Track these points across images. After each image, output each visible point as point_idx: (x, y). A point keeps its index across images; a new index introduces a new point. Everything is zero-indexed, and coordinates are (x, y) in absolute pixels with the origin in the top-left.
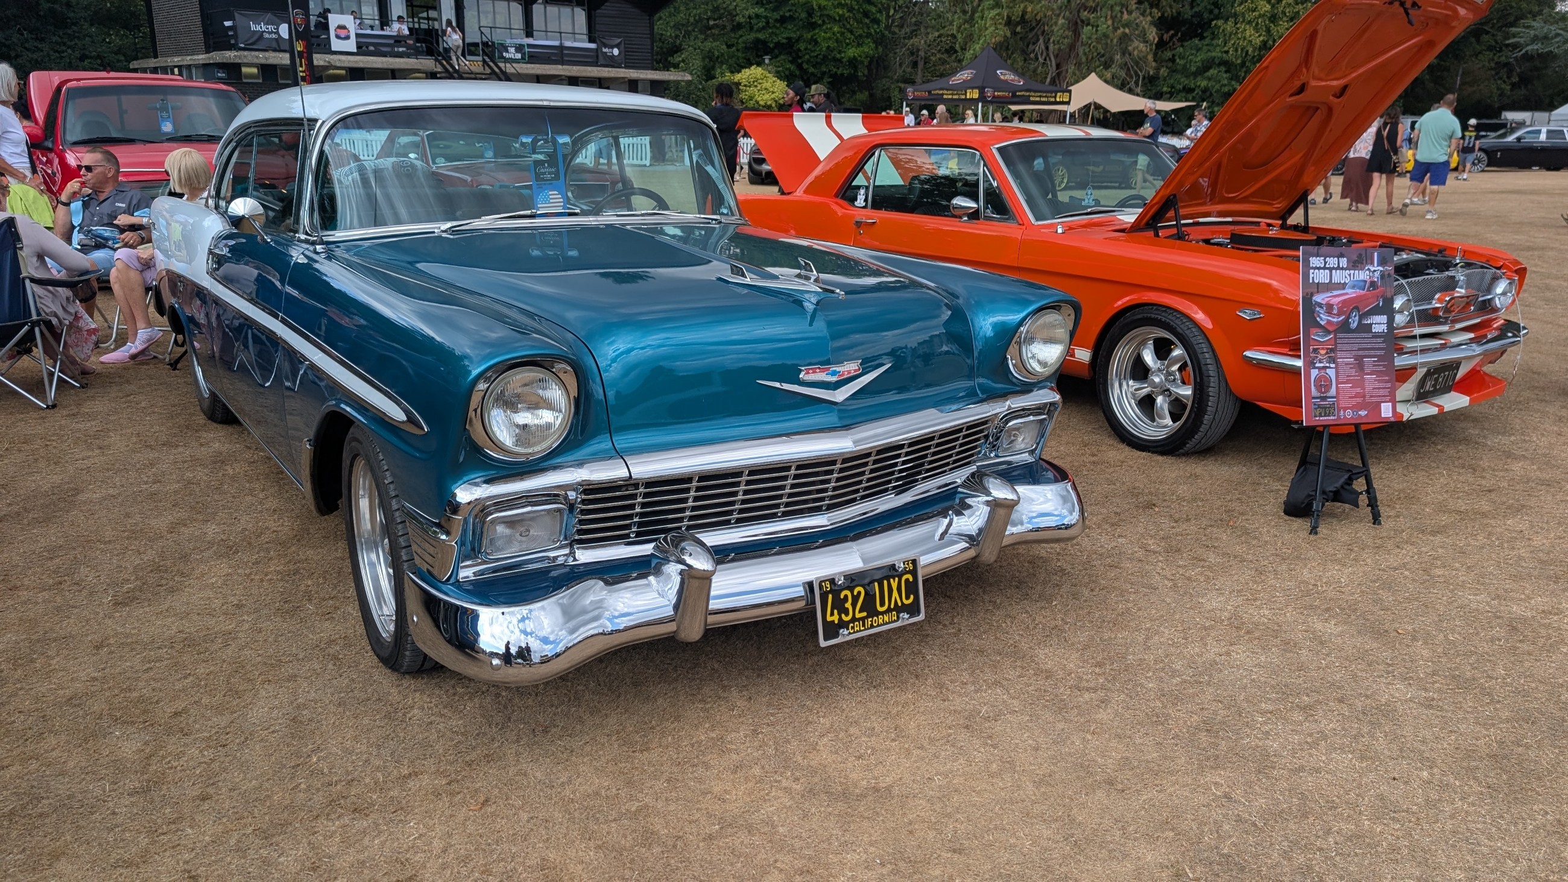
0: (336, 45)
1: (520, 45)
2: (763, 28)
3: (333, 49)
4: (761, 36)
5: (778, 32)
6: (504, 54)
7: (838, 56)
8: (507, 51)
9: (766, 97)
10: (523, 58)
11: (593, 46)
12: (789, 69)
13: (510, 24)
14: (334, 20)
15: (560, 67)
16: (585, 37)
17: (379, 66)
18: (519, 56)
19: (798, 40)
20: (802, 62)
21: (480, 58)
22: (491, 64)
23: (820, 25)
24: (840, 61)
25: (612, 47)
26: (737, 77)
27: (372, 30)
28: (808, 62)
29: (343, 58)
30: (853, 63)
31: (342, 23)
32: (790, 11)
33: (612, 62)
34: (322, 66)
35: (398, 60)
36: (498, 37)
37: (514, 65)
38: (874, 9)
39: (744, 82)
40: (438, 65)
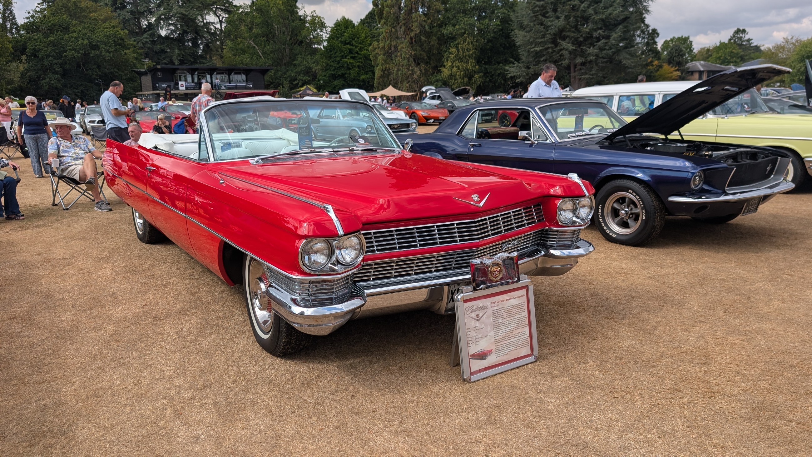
8: (222, 87)
11: (245, 85)
17: (191, 92)
25: (250, 85)
27: (189, 84)
35: (195, 91)
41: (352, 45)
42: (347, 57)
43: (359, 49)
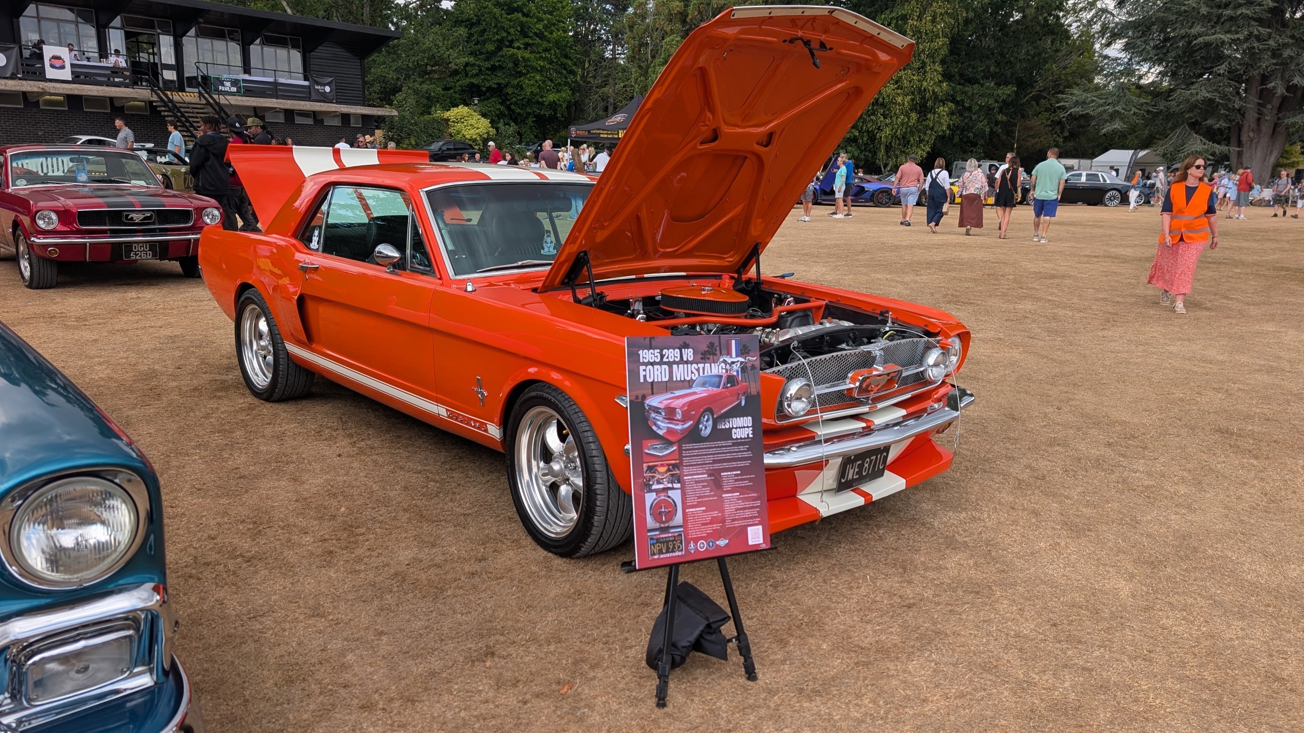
0: (50, 73)
1: (236, 80)
2: (477, 75)
3: (47, 77)
4: (474, 81)
5: (489, 78)
6: (220, 88)
7: (540, 100)
8: (223, 85)
9: (472, 131)
10: (238, 91)
11: (306, 83)
12: (499, 109)
13: (228, 61)
14: (49, 51)
15: (275, 100)
16: (301, 76)
17: (95, 94)
18: (234, 89)
19: (506, 86)
20: (511, 104)
21: (197, 90)
22: (206, 95)
23: (525, 74)
24: (542, 104)
25: (325, 85)
26: (447, 114)
27: (89, 61)
28: (516, 104)
29: (58, 85)
30: (553, 105)
31: (58, 54)
32: (499, 61)
33: (324, 98)
34: (37, 92)
35: (114, 89)
36: (213, 73)
37: (228, 97)
38: (570, 63)
39: (452, 119)
40: (154, 95)
41: (526, 15)
42: (516, 44)
43: (546, 27)
